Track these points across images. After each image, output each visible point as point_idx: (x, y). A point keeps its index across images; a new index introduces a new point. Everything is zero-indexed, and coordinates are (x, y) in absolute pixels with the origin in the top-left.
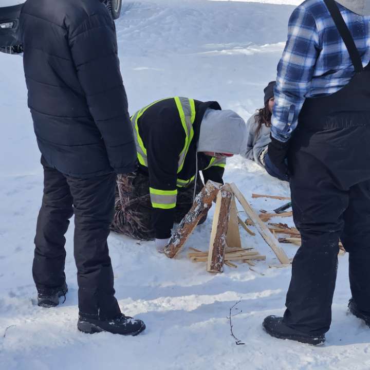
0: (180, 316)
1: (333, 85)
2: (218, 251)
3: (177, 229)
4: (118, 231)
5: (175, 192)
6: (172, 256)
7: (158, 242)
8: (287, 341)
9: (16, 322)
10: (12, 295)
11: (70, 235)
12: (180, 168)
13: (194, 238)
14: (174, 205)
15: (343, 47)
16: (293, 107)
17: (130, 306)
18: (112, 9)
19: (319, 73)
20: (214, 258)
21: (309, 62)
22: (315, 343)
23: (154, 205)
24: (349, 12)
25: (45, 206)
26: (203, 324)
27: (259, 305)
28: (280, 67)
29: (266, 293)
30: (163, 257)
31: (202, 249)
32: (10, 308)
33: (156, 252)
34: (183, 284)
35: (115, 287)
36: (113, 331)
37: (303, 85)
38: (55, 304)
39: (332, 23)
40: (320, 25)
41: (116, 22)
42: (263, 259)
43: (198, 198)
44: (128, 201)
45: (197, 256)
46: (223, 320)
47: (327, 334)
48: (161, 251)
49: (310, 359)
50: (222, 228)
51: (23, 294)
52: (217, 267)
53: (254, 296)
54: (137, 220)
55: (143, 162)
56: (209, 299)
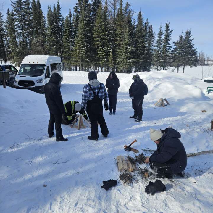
0: (74, 137)
1: (91, 98)
2: (80, 126)
3: (72, 123)
4: (63, 124)
5: (71, 117)
6: (72, 127)
7: (70, 125)
8: (92, 140)
9: (45, 140)
10: (44, 136)
11: (54, 125)
12: (72, 112)
13: (76, 124)
14: (71, 119)
15: (92, 92)
16: (85, 102)
17: (65, 136)
18: (59, 86)
19: (89, 96)
20: (79, 127)
21: (87, 94)
22: (97, 140)
23: (68, 119)
24: (92, 86)
25: (50, 120)
26: (78, 138)
27: (87, 134)
28: (83, 95)
29: (88, 132)
30: (70, 127)
31: (77, 126)
32: (44, 138)
33: (69, 126)
34: (74, 132)
35: (62, 133)
36: (62, 141)
37: (87, 98)
38: (52, 137)
39: (90, 88)
40: (88, 88)
41: (60, 88)
42: (87, 127)
43: (76, 117)
44: (64, 118)
45: (76, 127)
46: (81, 137)
47: (98, 138)
48: (70, 126)
49: (96, 143)
50: (80, 122)
51: (46, 136)
52: (80, 129)
53: (86, 133)
54: (66, 121)
55: (66, 112)
56: (78, 134)
